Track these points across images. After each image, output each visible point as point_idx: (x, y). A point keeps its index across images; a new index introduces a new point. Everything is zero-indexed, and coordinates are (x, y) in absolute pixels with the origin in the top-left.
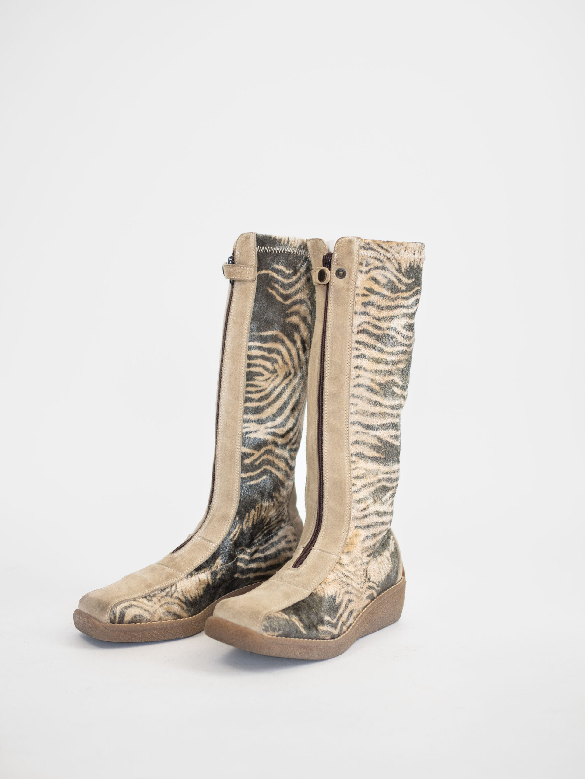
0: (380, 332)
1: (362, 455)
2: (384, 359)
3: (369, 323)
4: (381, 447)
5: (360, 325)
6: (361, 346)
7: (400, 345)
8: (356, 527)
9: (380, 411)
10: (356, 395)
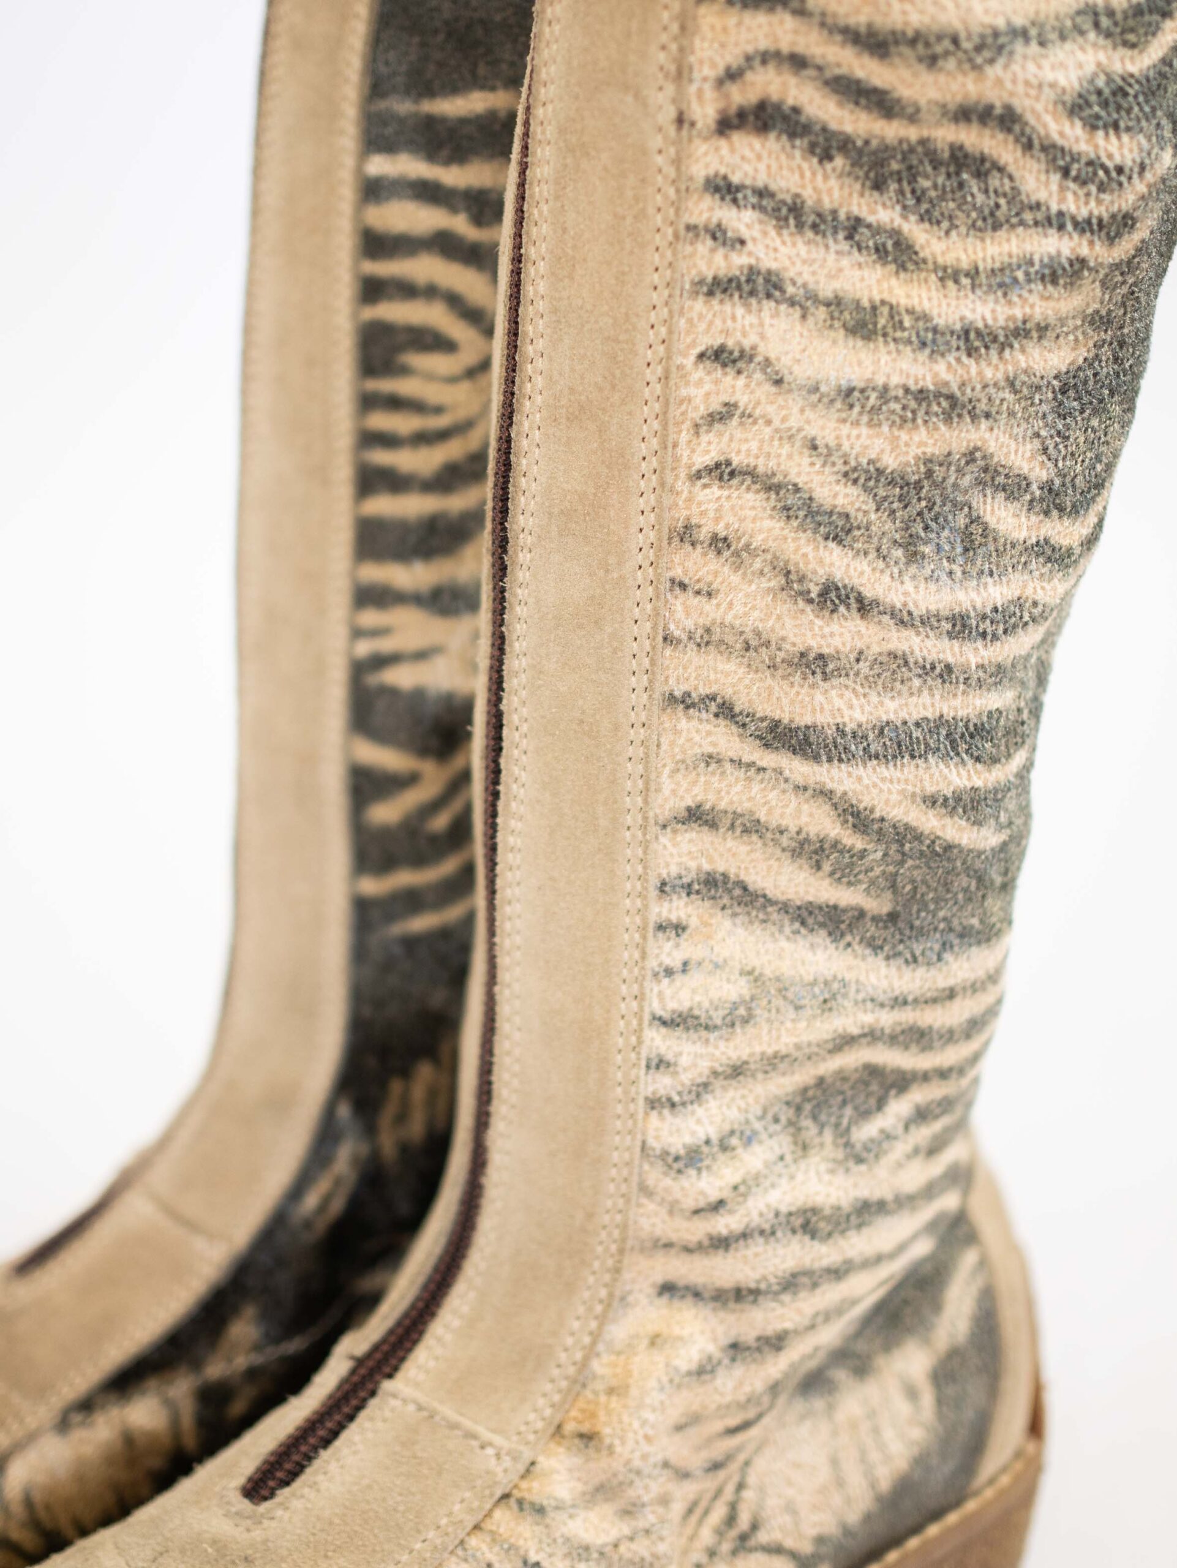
0: (892, 131)
1: (737, 892)
2: (910, 312)
3: (798, 62)
4: (863, 854)
5: (732, 75)
6: (748, 215)
7: (1036, 223)
8: (668, 1289)
9: (859, 645)
10: (704, 534)
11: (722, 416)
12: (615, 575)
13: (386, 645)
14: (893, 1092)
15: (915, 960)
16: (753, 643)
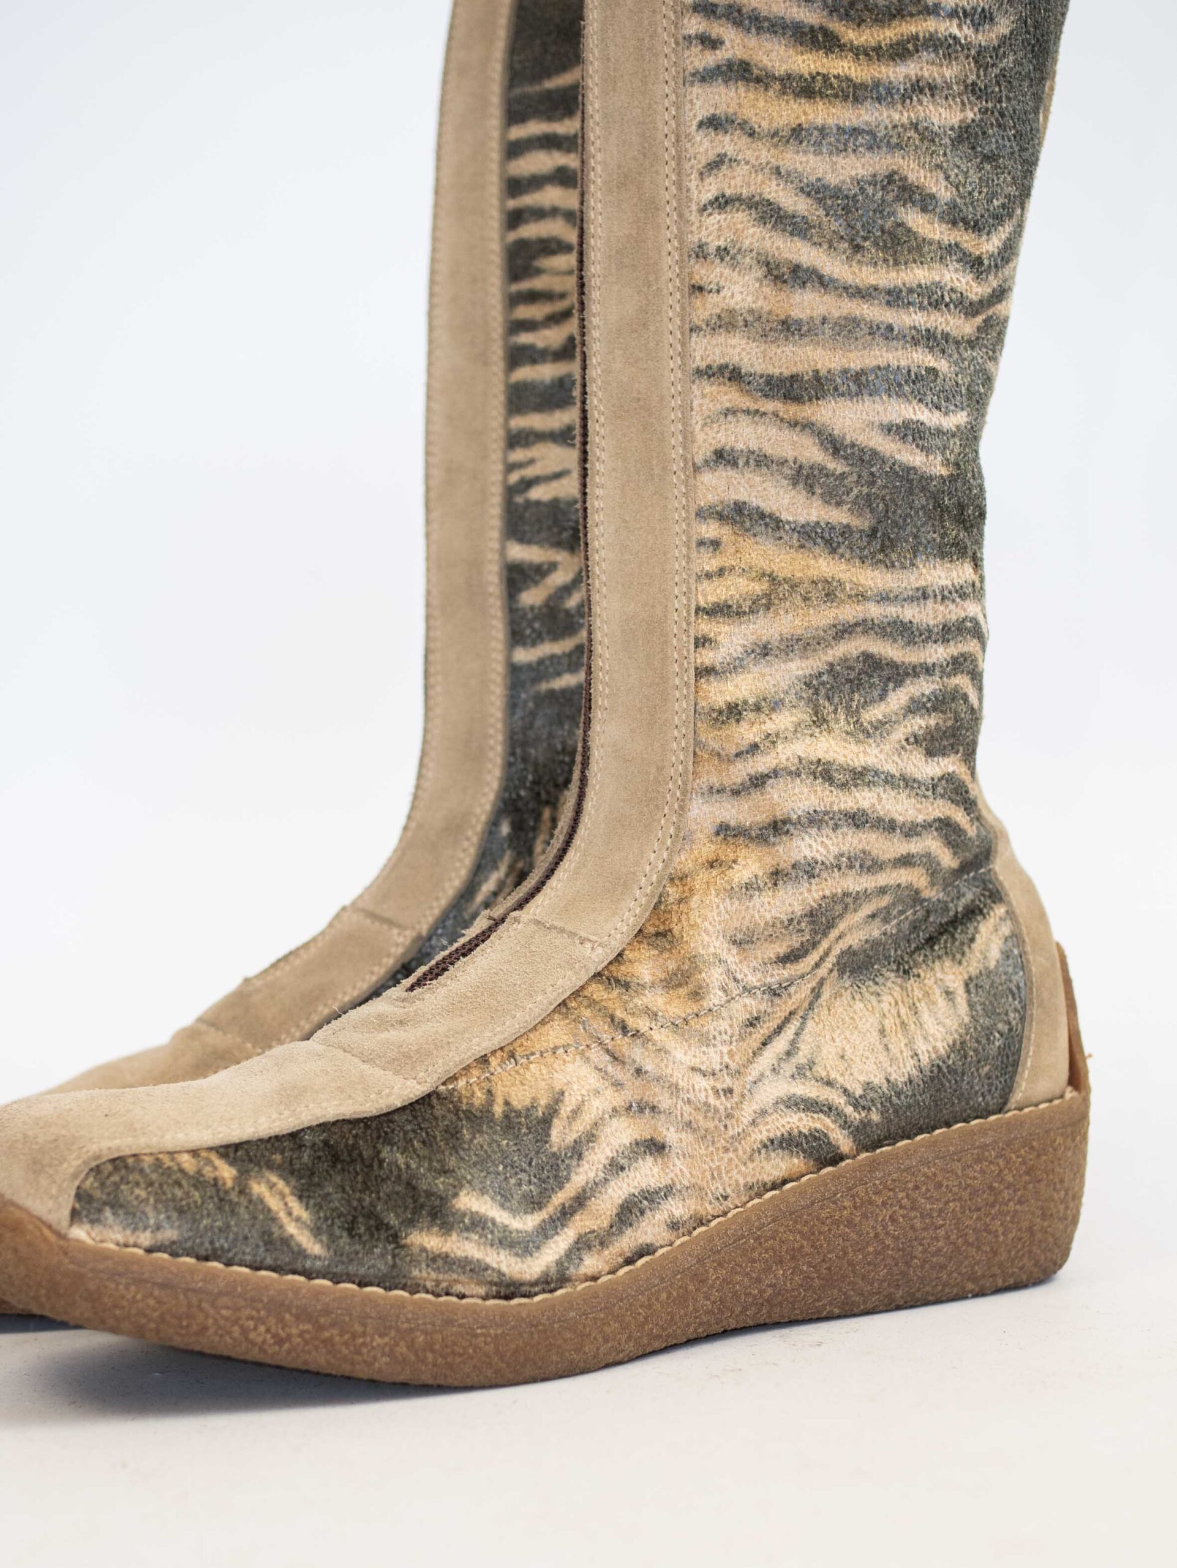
1: (755, 516)
4: (844, 475)
6: (724, 25)
8: (723, 829)
9: (823, 312)
10: (712, 249)
11: (716, 164)
12: (655, 288)
13: (529, 472)
14: (891, 685)
15: (893, 566)
16: (750, 319)
